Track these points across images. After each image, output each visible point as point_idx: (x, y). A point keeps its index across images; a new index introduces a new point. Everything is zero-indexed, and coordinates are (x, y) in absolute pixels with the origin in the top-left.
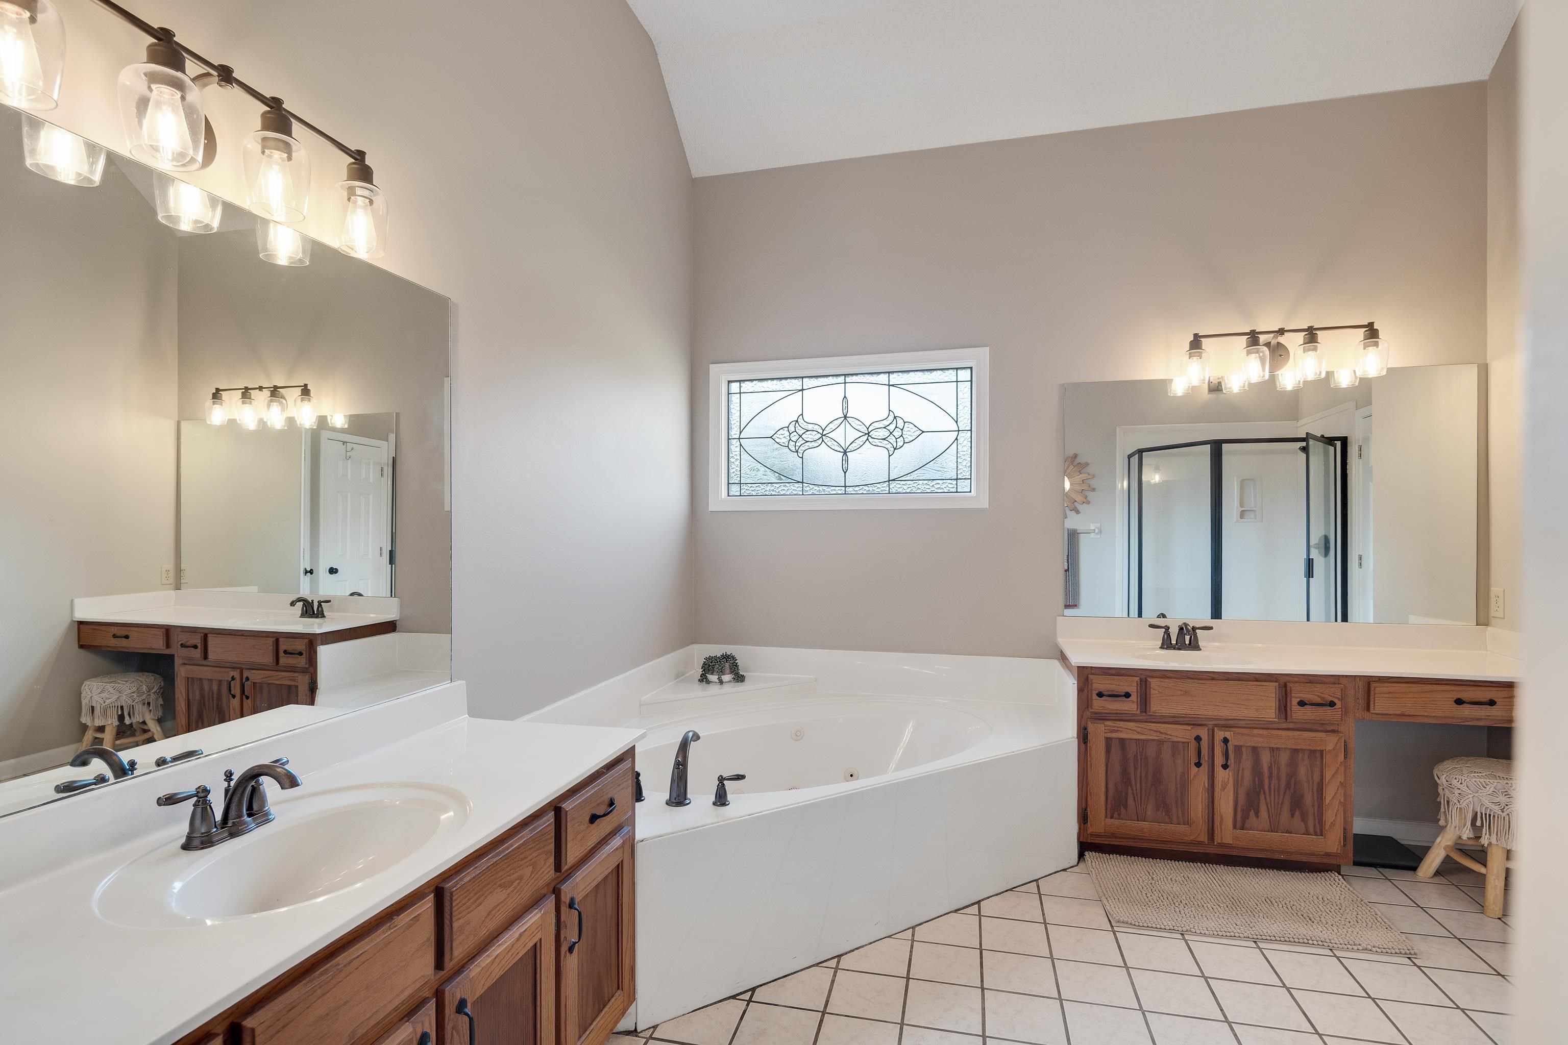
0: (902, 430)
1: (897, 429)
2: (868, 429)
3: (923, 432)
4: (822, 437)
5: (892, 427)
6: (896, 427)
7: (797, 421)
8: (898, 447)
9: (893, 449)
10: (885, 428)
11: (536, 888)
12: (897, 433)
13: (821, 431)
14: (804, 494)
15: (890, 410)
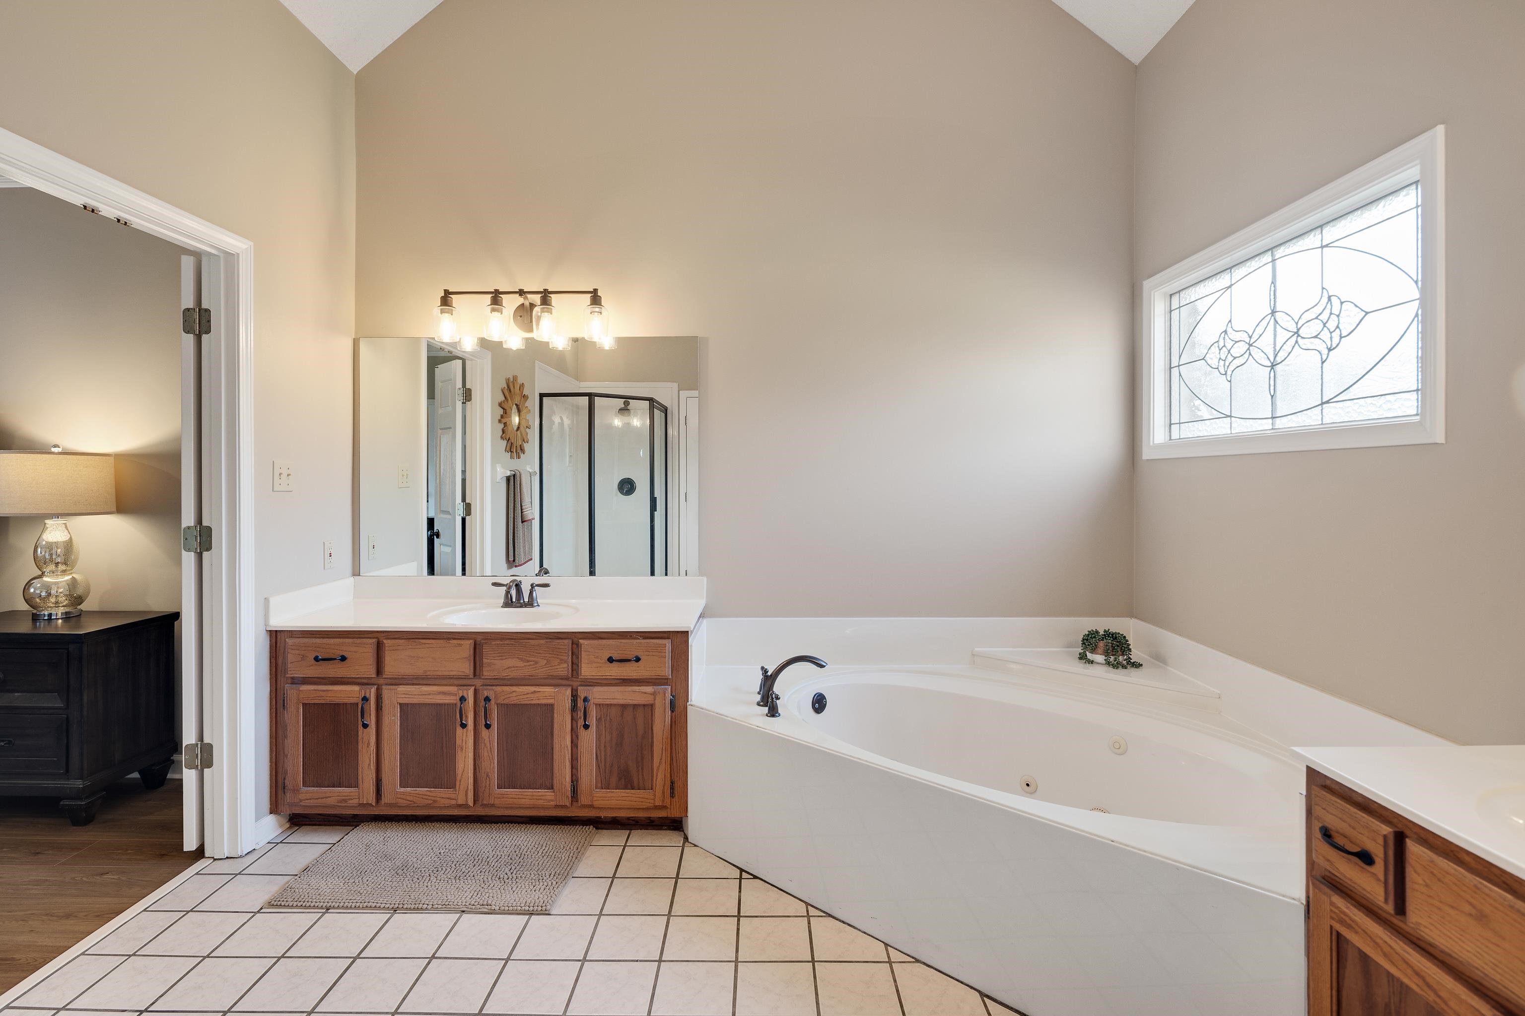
0: (1338, 316)
1: (1332, 315)
2: (1297, 323)
3: (1367, 313)
4: (1249, 349)
5: (1325, 317)
6: (1331, 314)
7: (1225, 332)
8: (1334, 346)
9: (1326, 351)
10: (1317, 318)
11: (551, 674)
12: (1332, 325)
13: (1247, 340)
14: (1232, 432)
15: (1323, 288)
